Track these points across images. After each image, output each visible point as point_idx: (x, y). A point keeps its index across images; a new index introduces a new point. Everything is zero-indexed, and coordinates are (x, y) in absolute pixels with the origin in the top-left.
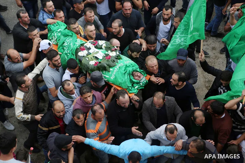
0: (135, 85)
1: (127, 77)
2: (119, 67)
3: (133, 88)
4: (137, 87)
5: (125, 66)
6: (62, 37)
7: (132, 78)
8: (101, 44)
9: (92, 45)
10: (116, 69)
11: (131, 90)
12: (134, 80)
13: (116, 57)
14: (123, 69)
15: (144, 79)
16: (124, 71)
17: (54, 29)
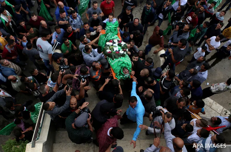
0: (121, 75)
1: (119, 68)
2: (119, 61)
3: (119, 76)
4: (122, 77)
5: (123, 62)
6: (109, 31)
7: (122, 70)
8: (122, 44)
9: (117, 42)
10: (117, 60)
11: (117, 76)
12: (122, 72)
13: (122, 55)
14: (121, 63)
15: (128, 75)
16: (120, 64)
17: (108, 25)
